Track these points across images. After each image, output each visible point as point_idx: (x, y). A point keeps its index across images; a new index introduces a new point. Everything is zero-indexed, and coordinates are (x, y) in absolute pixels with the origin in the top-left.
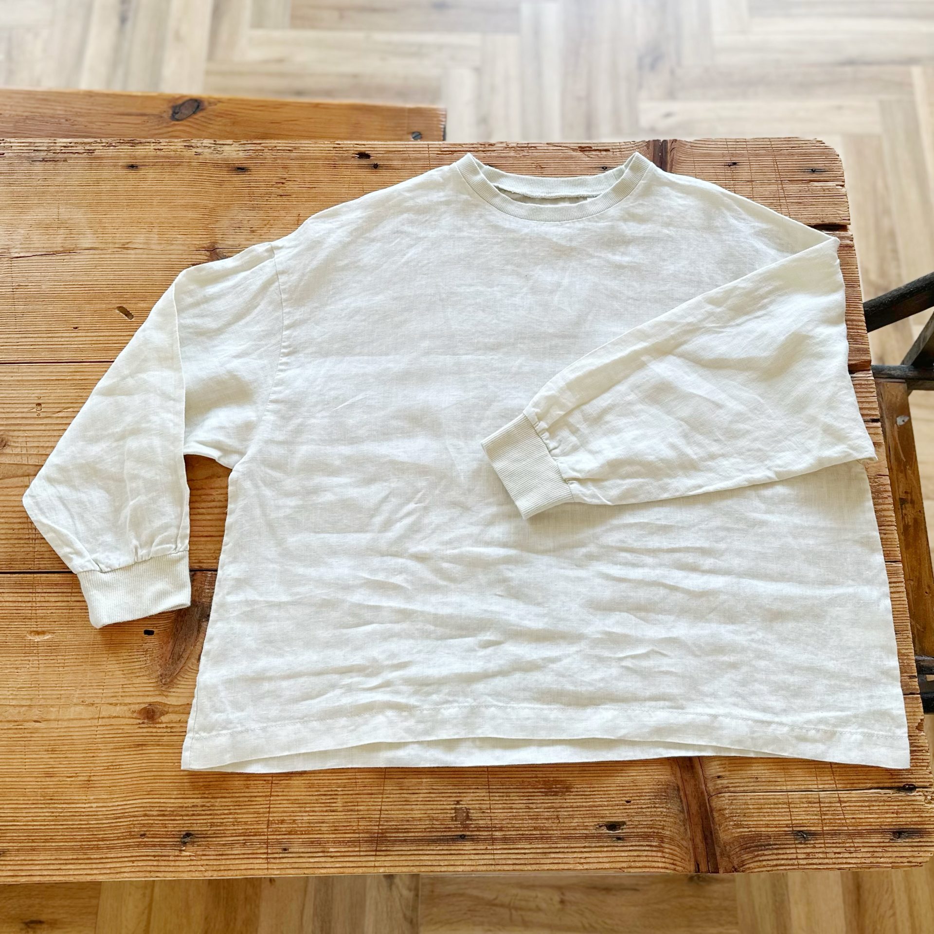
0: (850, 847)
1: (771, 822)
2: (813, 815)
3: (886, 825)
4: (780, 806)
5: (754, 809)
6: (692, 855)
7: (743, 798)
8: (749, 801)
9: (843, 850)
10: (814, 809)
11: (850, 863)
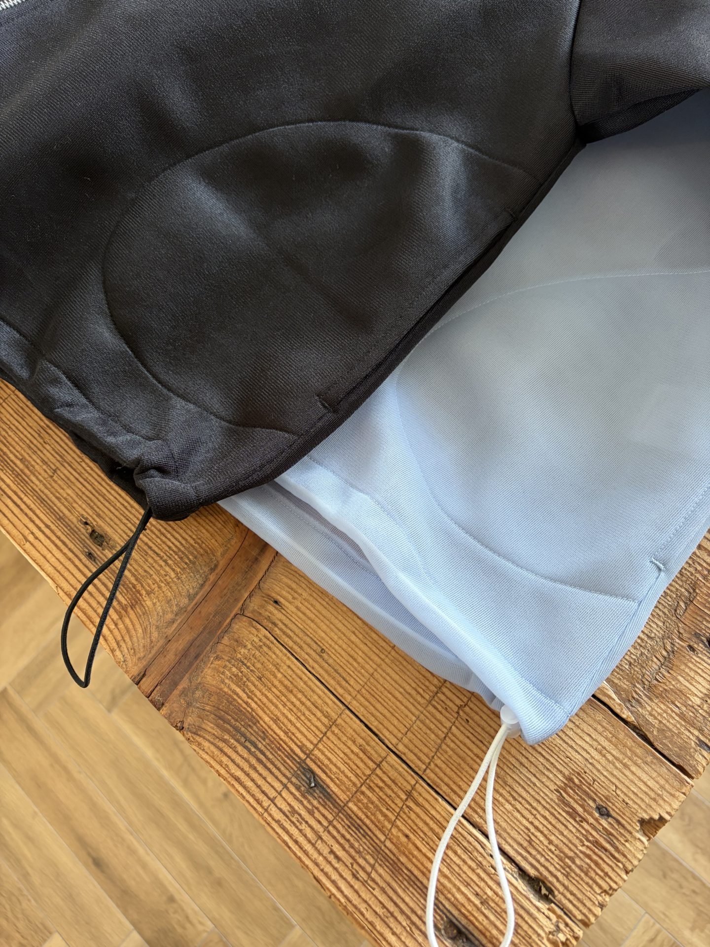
0: (363, 869)
1: (286, 721)
2: (352, 770)
3: (448, 900)
4: (319, 714)
5: (281, 682)
6: (150, 656)
7: (280, 654)
8: (285, 667)
9: (349, 861)
10: (361, 765)
11: (339, 889)
